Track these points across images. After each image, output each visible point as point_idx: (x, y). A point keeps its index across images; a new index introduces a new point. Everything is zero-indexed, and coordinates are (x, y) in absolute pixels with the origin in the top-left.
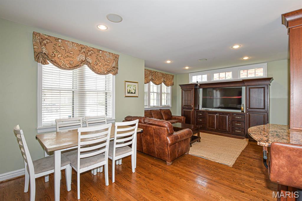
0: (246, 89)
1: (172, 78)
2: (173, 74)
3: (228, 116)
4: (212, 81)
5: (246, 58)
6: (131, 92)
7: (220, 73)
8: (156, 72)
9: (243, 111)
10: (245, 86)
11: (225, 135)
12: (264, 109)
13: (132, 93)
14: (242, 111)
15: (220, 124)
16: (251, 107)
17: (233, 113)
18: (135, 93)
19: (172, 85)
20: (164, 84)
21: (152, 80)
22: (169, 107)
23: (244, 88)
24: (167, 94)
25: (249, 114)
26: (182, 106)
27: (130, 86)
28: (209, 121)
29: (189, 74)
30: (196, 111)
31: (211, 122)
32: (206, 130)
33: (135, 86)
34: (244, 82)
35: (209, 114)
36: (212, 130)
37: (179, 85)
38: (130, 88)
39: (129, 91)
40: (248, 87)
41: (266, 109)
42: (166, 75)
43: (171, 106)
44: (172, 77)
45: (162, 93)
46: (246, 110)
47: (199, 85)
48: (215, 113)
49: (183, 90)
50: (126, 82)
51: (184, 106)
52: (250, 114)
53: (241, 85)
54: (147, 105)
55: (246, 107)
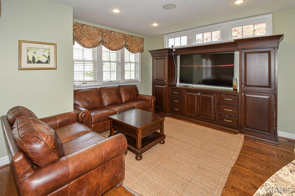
0: (240, 54)
1: (141, 42)
2: (141, 36)
3: (213, 97)
4: (193, 44)
6: (36, 60)
7: (204, 33)
8: (112, 31)
9: (236, 90)
10: (239, 50)
11: (209, 125)
12: (270, 86)
13: (39, 62)
14: (234, 90)
15: (201, 109)
16: (247, 84)
17: (220, 92)
18: (47, 62)
19: (142, 51)
20: (127, 49)
22: (137, 81)
23: (237, 54)
24: (135, 63)
25: (244, 94)
26: (153, 81)
27: (33, 49)
28: (187, 103)
29: (165, 36)
30: (171, 88)
31: (190, 105)
32: (184, 116)
33: (48, 51)
34: (237, 43)
35: (188, 93)
36: (191, 117)
37: (149, 51)
38: (35, 53)
39: (31, 59)
40: (243, 52)
41: (273, 88)
42: (130, 37)
43: (140, 81)
44: (140, 40)
45: (124, 62)
46: (241, 87)
47: (174, 50)
48: (196, 91)
49: (154, 58)
50: (22, 42)
51: (155, 80)
52: (246, 95)
53: (232, 49)
54: (97, 80)
55: (241, 84)
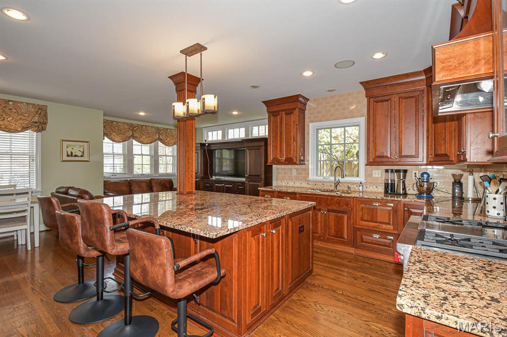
3: (233, 186)
4: (226, 139)
5: (235, 113)
6: (74, 155)
8: (144, 125)
12: (260, 175)
13: (76, 156)
18: (82, 156)
20: (162, 142)
21: (133, 137)
24: (173, 157)
25: (248, 182)
27: (71, 146)
29: (203, 129)
30: (204, 181)
33: (83, 147)
35: (216, 185)
38: (72, 149)
39: (70, 154)
45: (158, 156)
47: (207, 145)
50: (63, 141)
54: (127, 172)
